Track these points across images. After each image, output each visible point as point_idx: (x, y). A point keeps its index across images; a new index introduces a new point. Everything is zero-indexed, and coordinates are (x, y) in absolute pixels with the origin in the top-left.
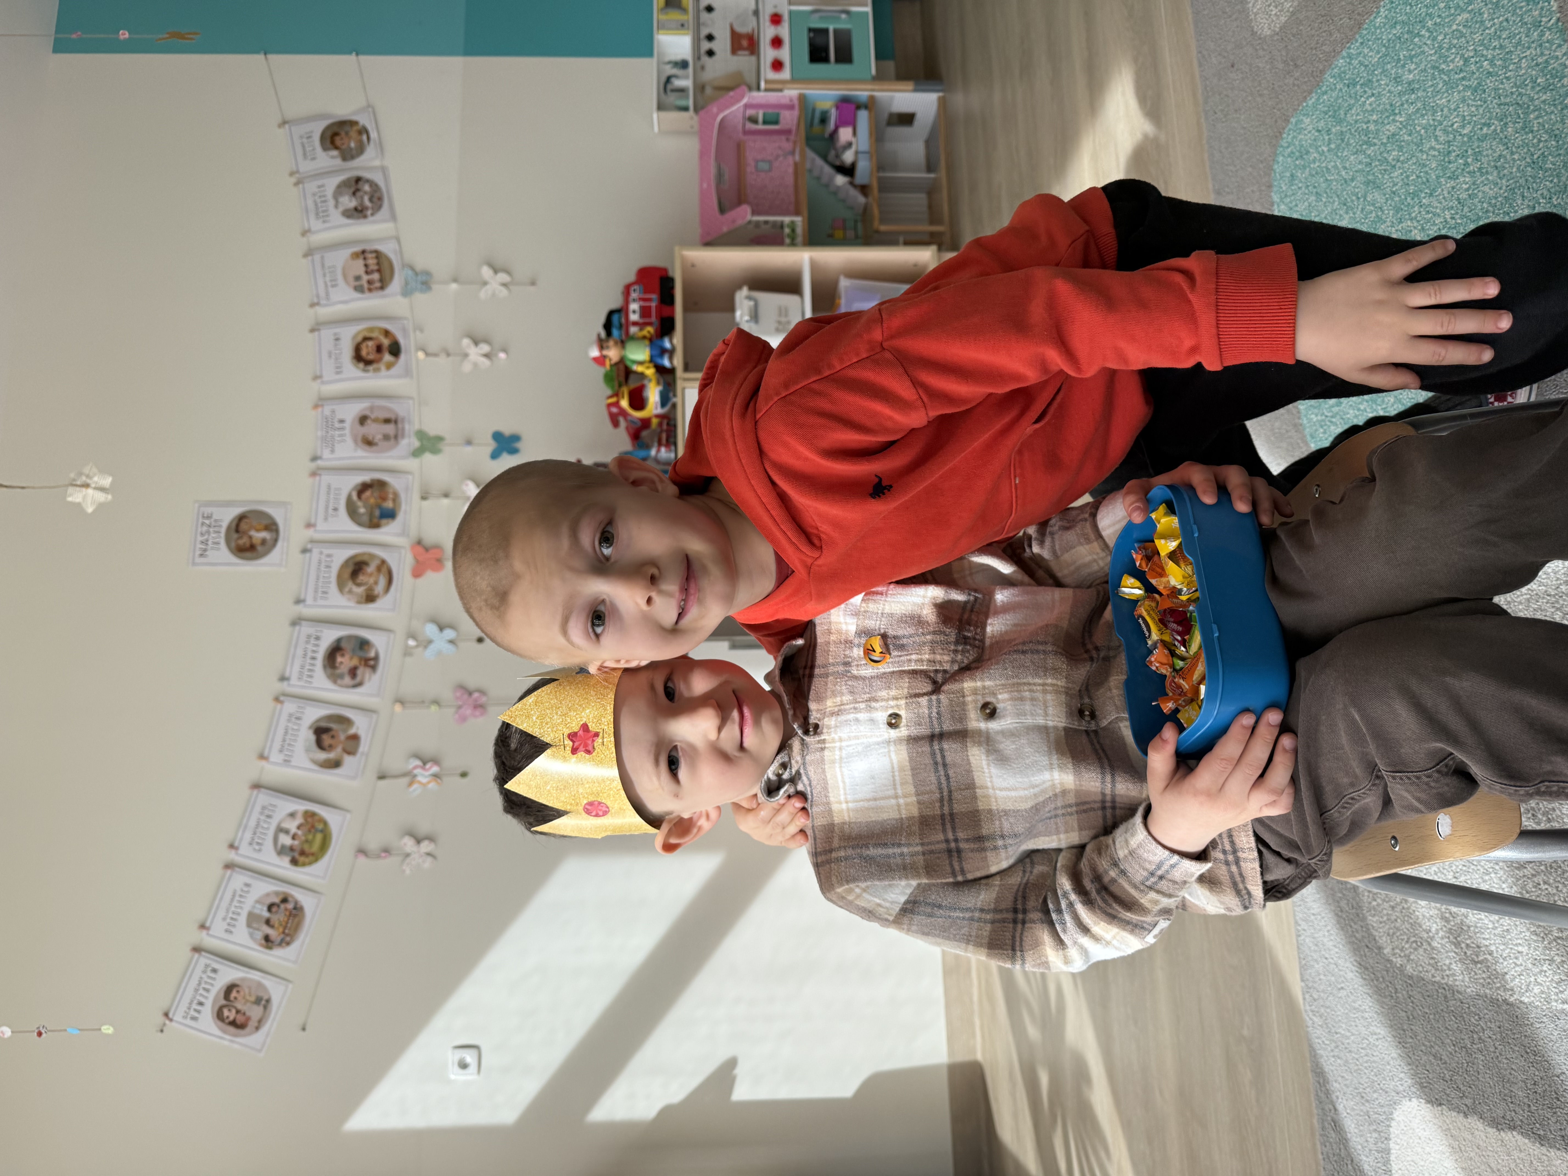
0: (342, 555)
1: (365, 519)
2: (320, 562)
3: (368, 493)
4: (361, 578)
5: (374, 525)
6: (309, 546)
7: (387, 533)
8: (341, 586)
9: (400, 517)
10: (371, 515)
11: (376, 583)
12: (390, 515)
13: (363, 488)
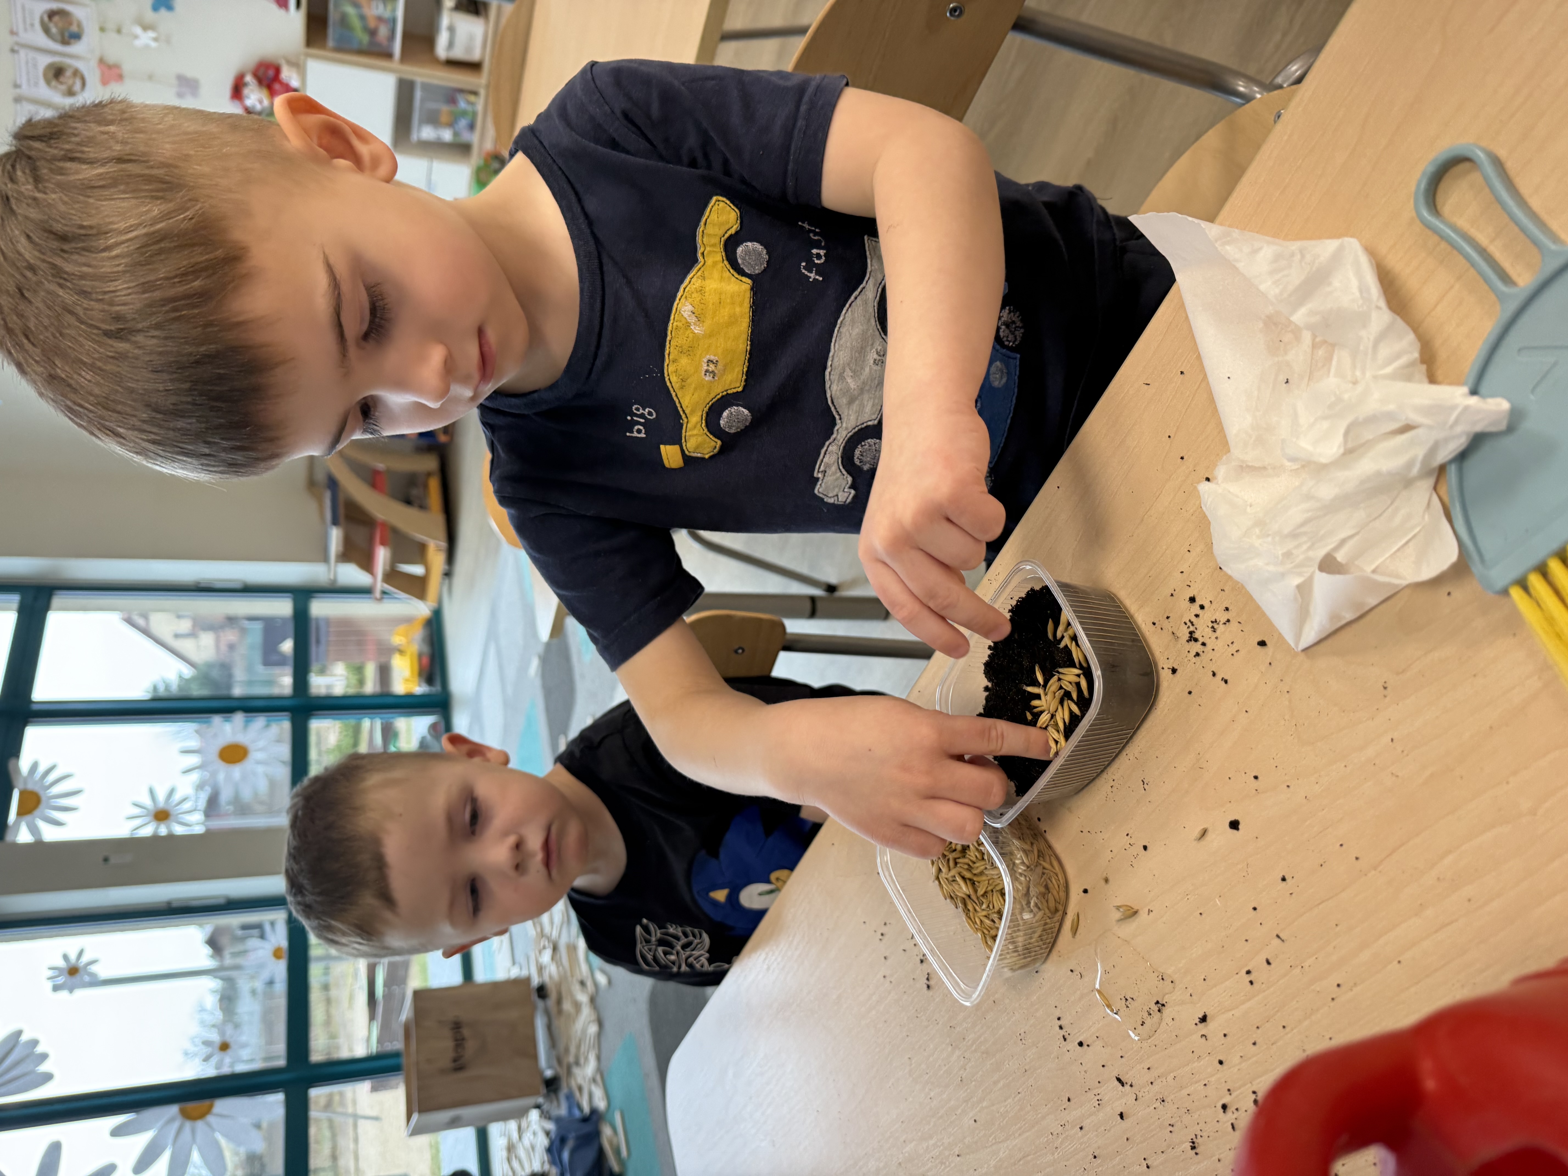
0: (44, 61)
1: (59, 37)
2: (27, 63)
3: (56, 18)
4: (62, 79)
5: (65, 42)
6: (16, 48)
7: (76, 48)
8: (48, 82)
9: (85, 39)
10: (62, 34)
11: (74, 83)
12: (76, 36)
13: (52, 14)
